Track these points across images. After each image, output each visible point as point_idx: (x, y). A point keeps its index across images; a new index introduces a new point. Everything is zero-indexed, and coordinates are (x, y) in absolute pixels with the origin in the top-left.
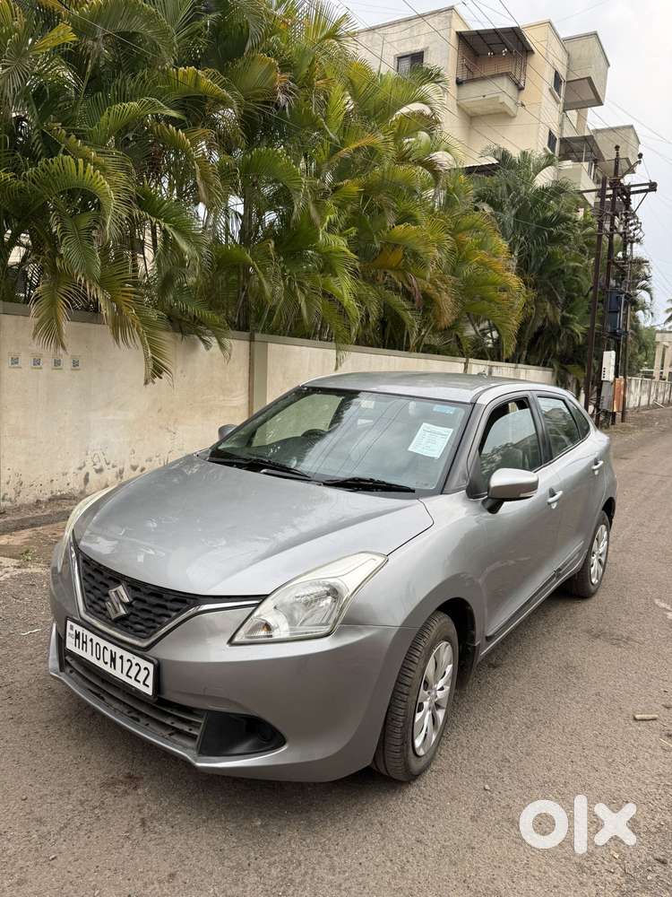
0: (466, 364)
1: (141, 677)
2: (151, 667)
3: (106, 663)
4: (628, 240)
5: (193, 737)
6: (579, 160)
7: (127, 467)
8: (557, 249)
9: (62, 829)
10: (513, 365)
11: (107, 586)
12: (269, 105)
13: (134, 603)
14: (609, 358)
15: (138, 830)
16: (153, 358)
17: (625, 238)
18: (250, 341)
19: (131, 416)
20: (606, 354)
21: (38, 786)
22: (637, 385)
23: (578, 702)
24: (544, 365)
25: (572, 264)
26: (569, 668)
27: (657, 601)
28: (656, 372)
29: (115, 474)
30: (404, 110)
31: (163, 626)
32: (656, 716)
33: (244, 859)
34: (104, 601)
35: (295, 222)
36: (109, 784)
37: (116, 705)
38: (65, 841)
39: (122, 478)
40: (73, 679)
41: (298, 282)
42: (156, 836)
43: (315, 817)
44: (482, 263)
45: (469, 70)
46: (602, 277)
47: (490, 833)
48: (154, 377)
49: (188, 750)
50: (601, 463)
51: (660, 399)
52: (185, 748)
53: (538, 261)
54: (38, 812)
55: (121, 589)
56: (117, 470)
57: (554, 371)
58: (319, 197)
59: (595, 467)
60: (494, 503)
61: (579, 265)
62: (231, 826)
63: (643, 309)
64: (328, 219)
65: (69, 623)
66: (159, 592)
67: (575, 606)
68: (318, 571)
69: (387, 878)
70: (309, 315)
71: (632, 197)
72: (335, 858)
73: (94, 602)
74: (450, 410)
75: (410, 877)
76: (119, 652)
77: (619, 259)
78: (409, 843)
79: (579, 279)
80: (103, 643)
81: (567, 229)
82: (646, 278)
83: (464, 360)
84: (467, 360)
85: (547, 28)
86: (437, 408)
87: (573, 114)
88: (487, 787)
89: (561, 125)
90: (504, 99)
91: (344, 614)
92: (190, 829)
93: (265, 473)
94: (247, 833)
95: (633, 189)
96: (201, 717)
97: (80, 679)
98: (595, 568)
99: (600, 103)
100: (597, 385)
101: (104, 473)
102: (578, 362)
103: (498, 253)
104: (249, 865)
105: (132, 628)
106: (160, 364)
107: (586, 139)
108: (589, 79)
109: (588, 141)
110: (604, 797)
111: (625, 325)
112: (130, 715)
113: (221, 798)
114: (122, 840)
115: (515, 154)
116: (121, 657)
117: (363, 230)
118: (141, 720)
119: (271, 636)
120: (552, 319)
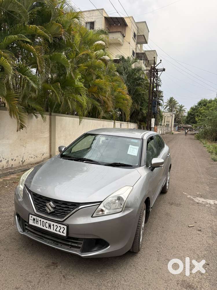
0: (114, 122)
1: (61, 231)
2: (65, 227)
3: (47, 227)
4: (158, 85)
5: (79, 248)
6: (141, 60)
7: (10, 160)
8: (139, 88)
9: (38, 283)
10: (127, 123)
11: (45, 202)
12: (56, 38)
13: (56, 207)
14: (153, 120)
15: (63, 279)
16: (21, 123)
17: (157, 85)
18: (50, 115)
19: (11, 142)
20: (152, 119)
21: (24, 270)
22: (159, 128)
23: (173, 224)
24: (135, 123)
25: (143, 92)
26: (167, 214)
27: (184, 193)
28: (163, 124)
29: (6, 162)
30: (97, 42)
31: (68, 213)
32: (194, 225)
33: (99, 282)
34: (44, 207)
35: (68, 77)
36: (48, 267)
37: (48, 241)
38: (41, 286)
39: (8, 163)
40: (29, 234)
41: (68, 97)
42: (70, 280)
43: (115, 267)
44: (119, 92)
45: (108, 29)
46: (151, 96)
47: (163, 264)
48: (20, 129)
49: (78, 252)
50: (169, 154)
51: (165, 132)
52: (76, 251)
53: (133, 91)
54: (28, 279)
55: (51, 203)
56: (7, 160)
57: (137, 124)
58: (74, 69)
59: (168, 155)
60: (152, 168)
61: (144, 92)
62: (91, 273)
63: (161, 106)
64: (78, 77)
65: (30, 216)
66: (65, 203)
67: (163, 196)
68: (116, 192)
69: (141, 281)
70: (72, 107)
71: (158, 72)
72: (125, 278)
73: (40, 208)
74: (136, 141)
75: (147, 279)
76: (52, 223)
77: (155, 91)
78: (143, 270)
79: (144, 97)
80: (45, 221)
81: (142, 82)
82: (162, 97)
83: (114, 121)
84: (115, 121)
85: (131, 19)
86: (133, 140)
87: (139, 45)
88: (158, 251)
89: (136, 49)
90: (119, 39)
91: (125, 205)
92: (79, 276)
93: (85, 162)
94: (97, 275)
95: (158, 70)
96: (82, 241)
97: (32, 234)
98: (167, 184)
99: (147, 43)
100: (150, 128)
101: (2, 162)
102: (144, 122)
103: (124, 89)
104: (101, 284)
105: (56, 215)
106: (23, 125)
107: (143, 54)
108: (144, 35)
109: (144, 54)
110: (188, 249)
111: (157, 111)
112: (55, 243)
113: (85, 265)
114: (59, 283)
115: (126, 58)
116: (53, 225)
117: (86, 80)
118: (59, 244)
119: (103, 214)
120: (137, 109)
